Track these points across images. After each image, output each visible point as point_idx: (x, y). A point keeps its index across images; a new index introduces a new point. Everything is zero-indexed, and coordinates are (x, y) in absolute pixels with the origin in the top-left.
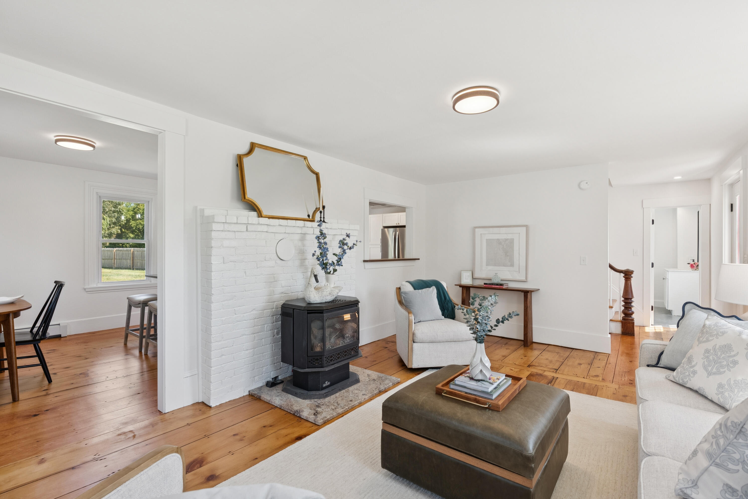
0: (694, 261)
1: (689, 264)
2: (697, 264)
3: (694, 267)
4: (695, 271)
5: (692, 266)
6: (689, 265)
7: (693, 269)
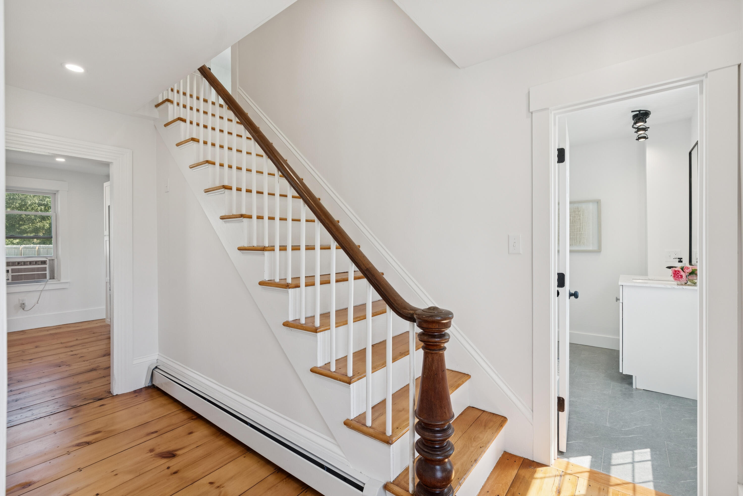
0: (681, 262)
1: (670, 268)
2: (690, 270)
3: (682, 276)
4: (684, 287)
5: (677, 275)
6: (670, 271)
7: (679, 283)
